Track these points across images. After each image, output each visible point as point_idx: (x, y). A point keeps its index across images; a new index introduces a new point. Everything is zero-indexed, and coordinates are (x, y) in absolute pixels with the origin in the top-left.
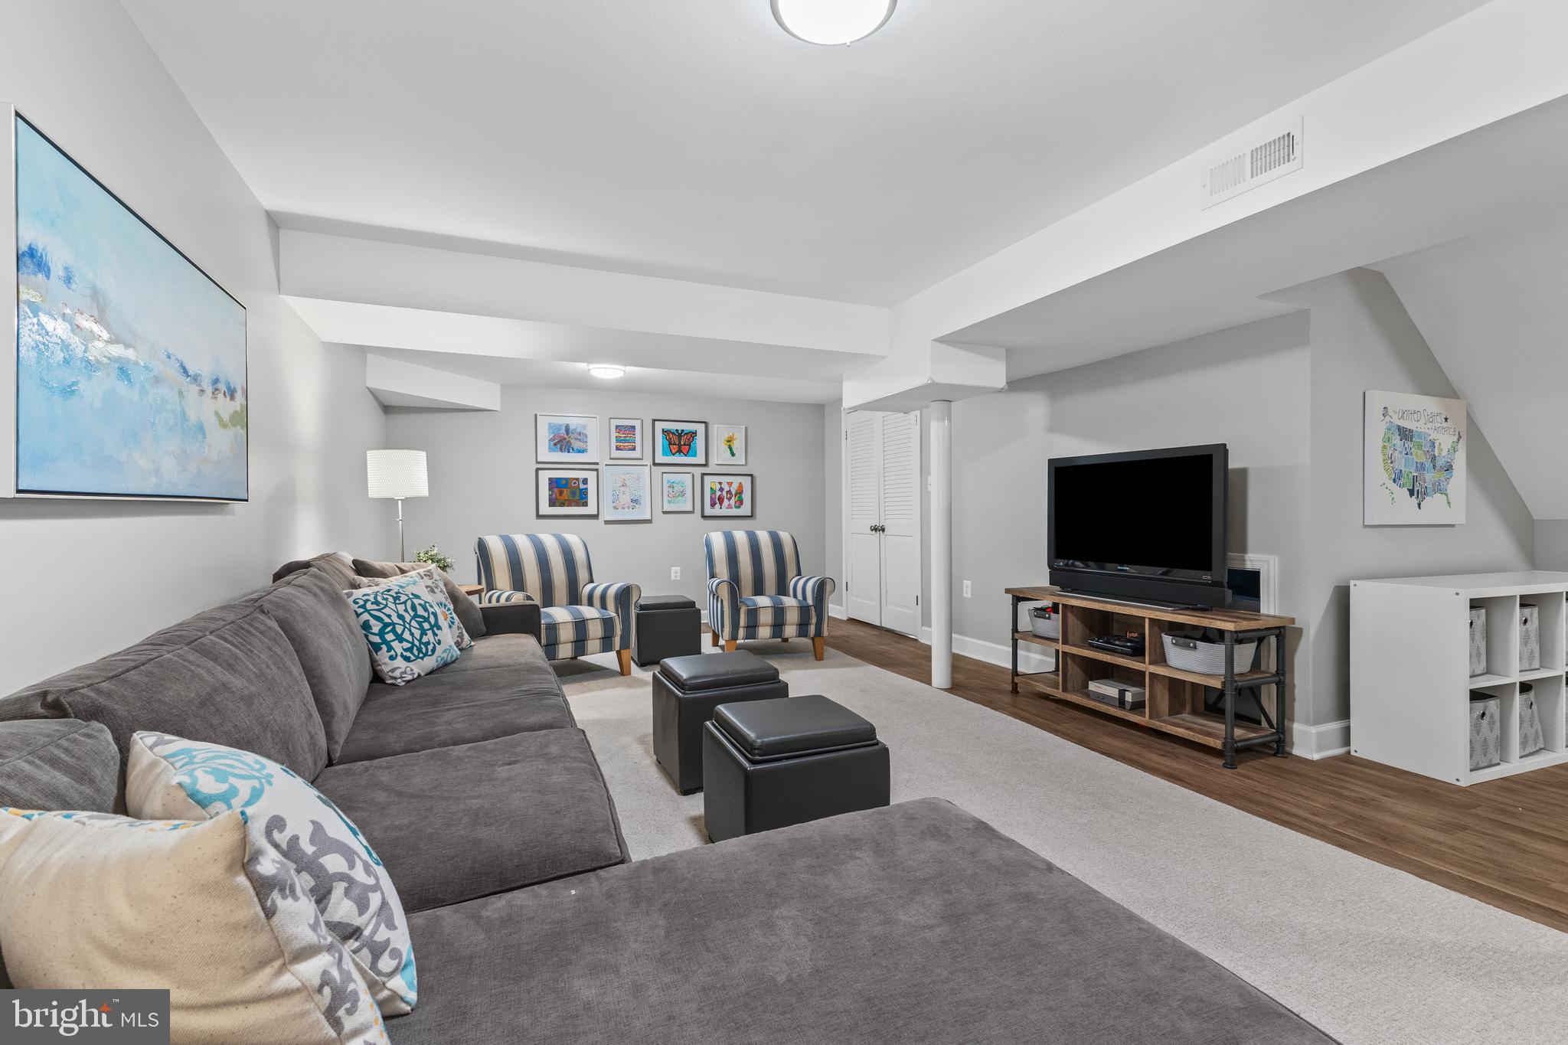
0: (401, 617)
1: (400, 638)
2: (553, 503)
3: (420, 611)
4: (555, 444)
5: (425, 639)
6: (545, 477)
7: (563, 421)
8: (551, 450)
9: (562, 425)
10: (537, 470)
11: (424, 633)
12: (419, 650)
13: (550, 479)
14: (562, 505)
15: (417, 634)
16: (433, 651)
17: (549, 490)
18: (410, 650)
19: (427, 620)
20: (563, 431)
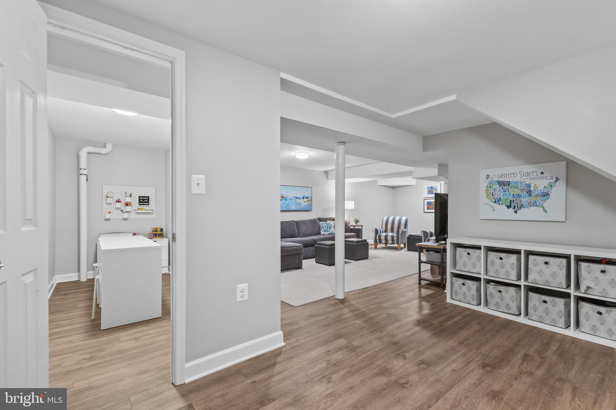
0: (325, 226)
1: (323, 229)
2: (428, 209)
3: (329, 226)
4: (429, 192)
5: (327, 230)
6: (426, 201)
7: (431, 186)
8: (428, 194)
9: (430, 187)
10: (424, 200)
11: (328, 229)
12: (326, 231)
13: (427, 202)
14: (430, 209)
15: (326, 229)
16: (329, 231)
17: (427, 205)
18: (324, 230)
19: (329, 227)
20: (431, 188)
